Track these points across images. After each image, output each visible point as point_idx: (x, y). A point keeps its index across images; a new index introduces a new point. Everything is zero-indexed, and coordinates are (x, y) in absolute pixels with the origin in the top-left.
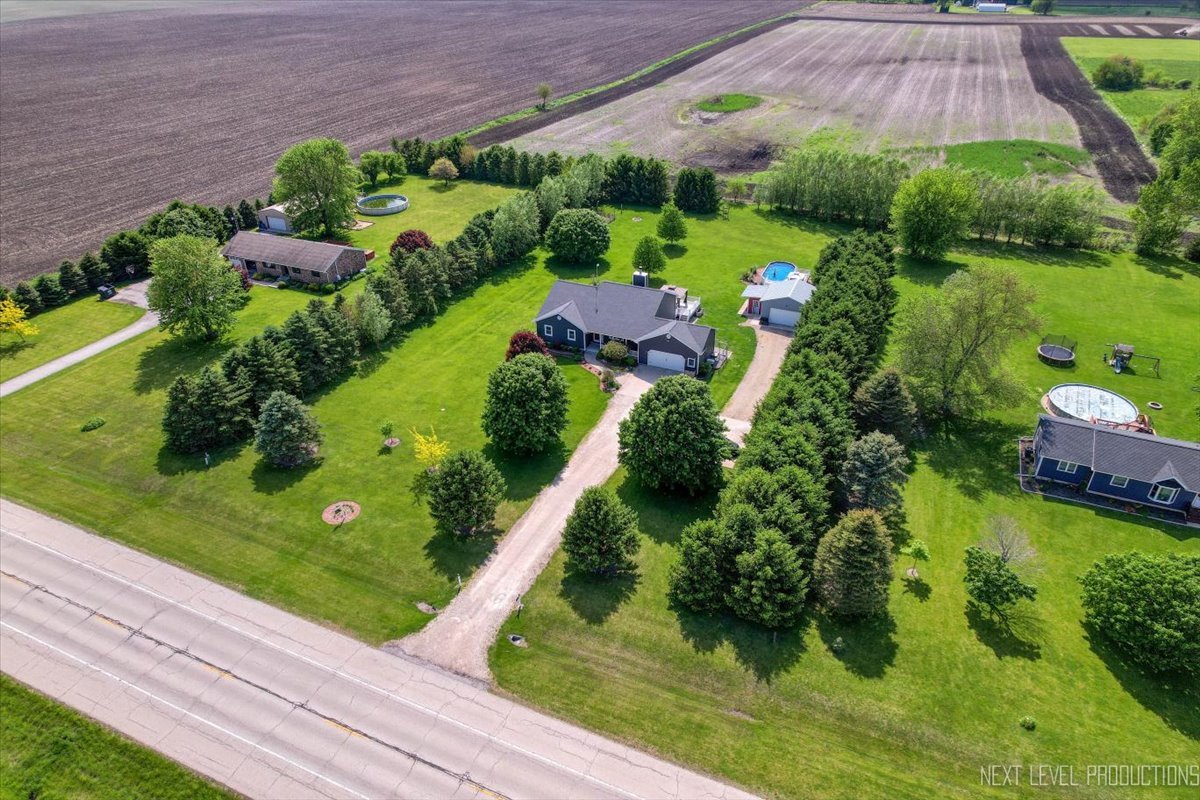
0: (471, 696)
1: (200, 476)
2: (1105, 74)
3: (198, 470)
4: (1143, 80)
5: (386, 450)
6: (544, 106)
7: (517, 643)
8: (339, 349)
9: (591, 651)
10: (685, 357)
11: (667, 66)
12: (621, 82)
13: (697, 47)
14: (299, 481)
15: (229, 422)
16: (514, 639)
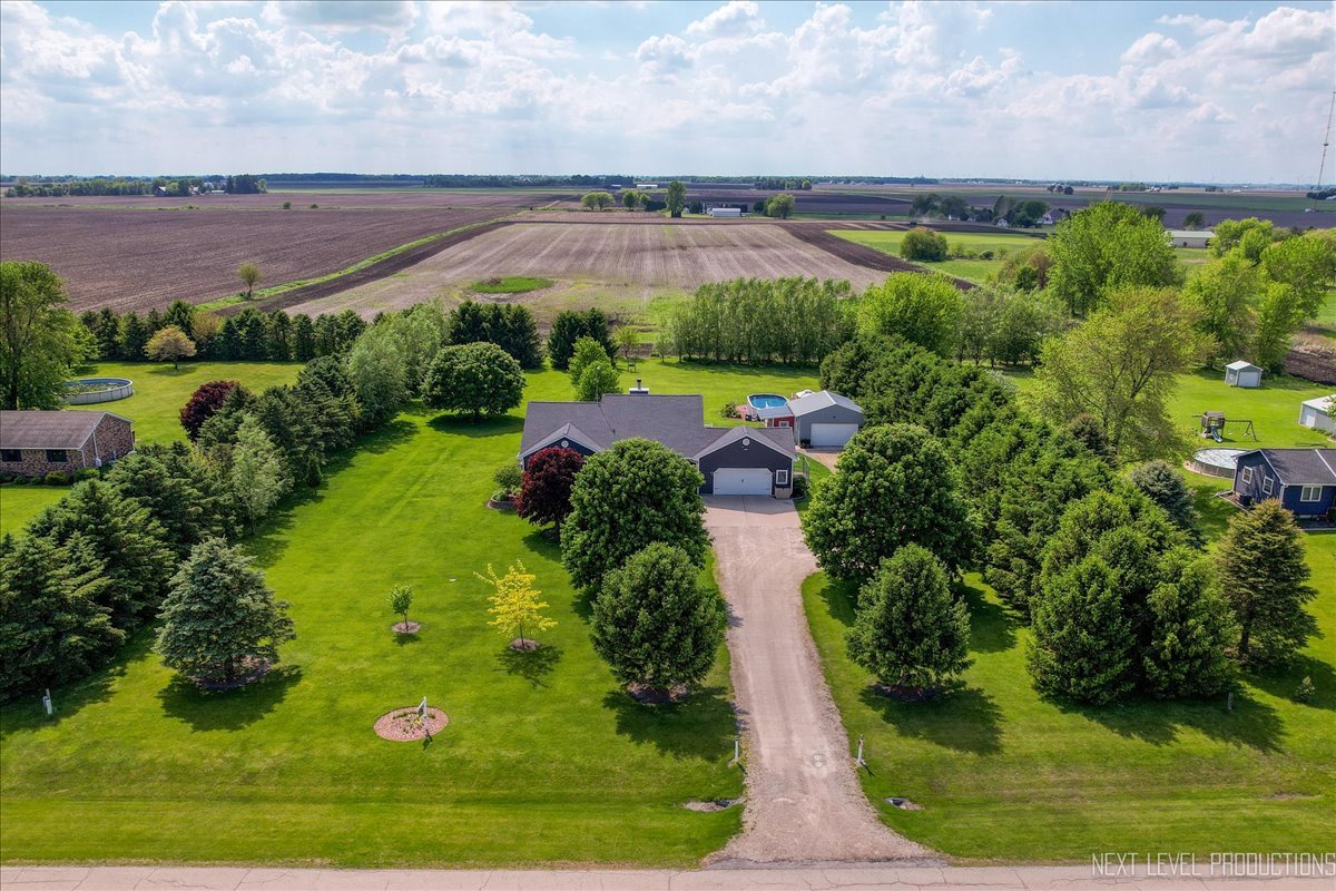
0: (940, 879)
1: (47, 734)
2: (915, 245)
3: (35, 727)
4: (948, 253)
5: (404, 638)
6: (249, 294)
7: (903, 807)
8: (217, 517)
9: (1020, 786)
10: (773, 470)
11: (386, 261)
12: (337, 275)
13: (414, 243)
14: (280, 701)
15: (79, 629)
16: (898, 804)
